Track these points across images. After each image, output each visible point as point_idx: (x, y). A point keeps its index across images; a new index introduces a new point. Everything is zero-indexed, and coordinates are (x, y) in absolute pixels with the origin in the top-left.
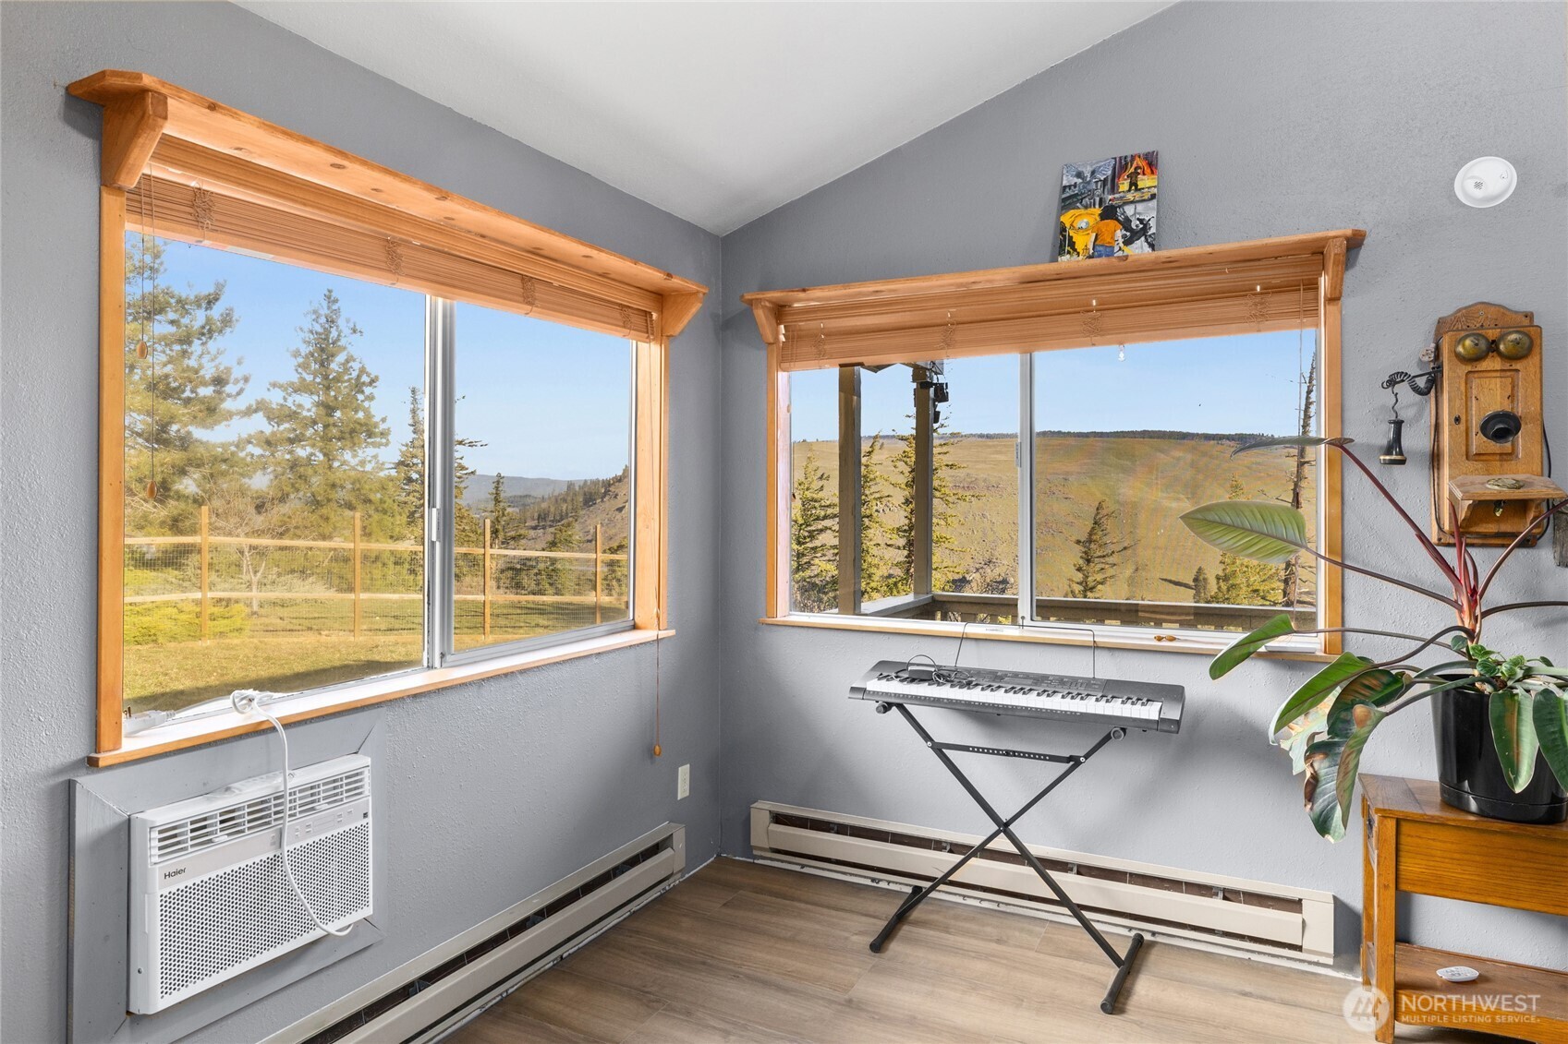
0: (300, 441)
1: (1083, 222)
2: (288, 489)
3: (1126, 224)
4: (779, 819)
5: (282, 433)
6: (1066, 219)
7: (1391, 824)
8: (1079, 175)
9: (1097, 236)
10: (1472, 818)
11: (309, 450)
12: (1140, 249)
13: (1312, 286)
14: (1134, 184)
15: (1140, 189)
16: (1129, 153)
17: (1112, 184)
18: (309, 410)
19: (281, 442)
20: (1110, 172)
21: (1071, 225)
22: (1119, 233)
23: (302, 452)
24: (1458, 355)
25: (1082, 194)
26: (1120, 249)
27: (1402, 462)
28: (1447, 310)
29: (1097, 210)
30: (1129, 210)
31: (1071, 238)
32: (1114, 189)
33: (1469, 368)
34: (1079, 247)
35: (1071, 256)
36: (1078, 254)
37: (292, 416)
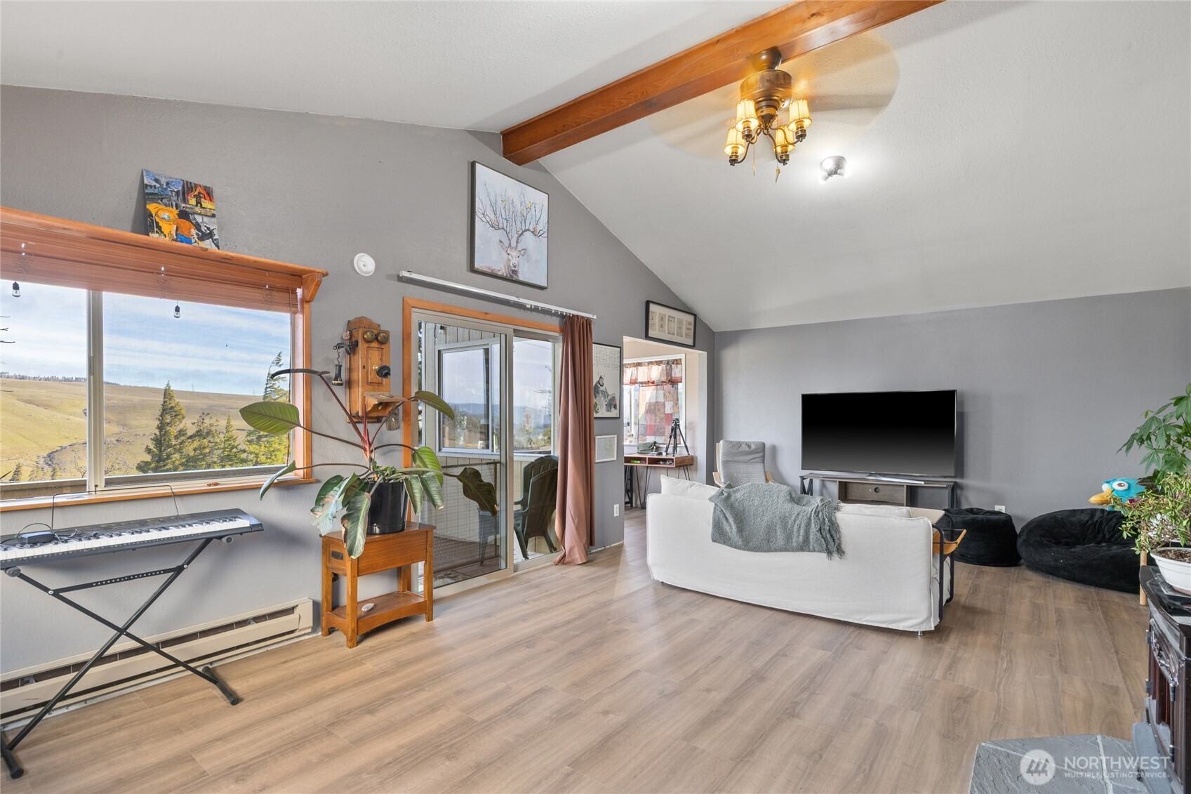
1: (165, 215)
3: (198, 226)
6: (152, 207)
8: (157, 181)
9: (177, 227)
10: (377, 536)
12: (208, 244)
13: (294, 293)
14: (198, 203)
15: (204, 208)
16: (194, 180)
17: (183, 197)
20: (180, 188)
21: (156, 213)
22: (194, 231)
24: (364, 339)
25: (161, 195)
26: (196, 242)
28: (351, 318)
29: (175, 211)
30: (199, 219)
31: (157, 223)
32: (185, 200)
33: (368, 345)
34: (165, 231)
35: (160, 235)
36: (165, 236)
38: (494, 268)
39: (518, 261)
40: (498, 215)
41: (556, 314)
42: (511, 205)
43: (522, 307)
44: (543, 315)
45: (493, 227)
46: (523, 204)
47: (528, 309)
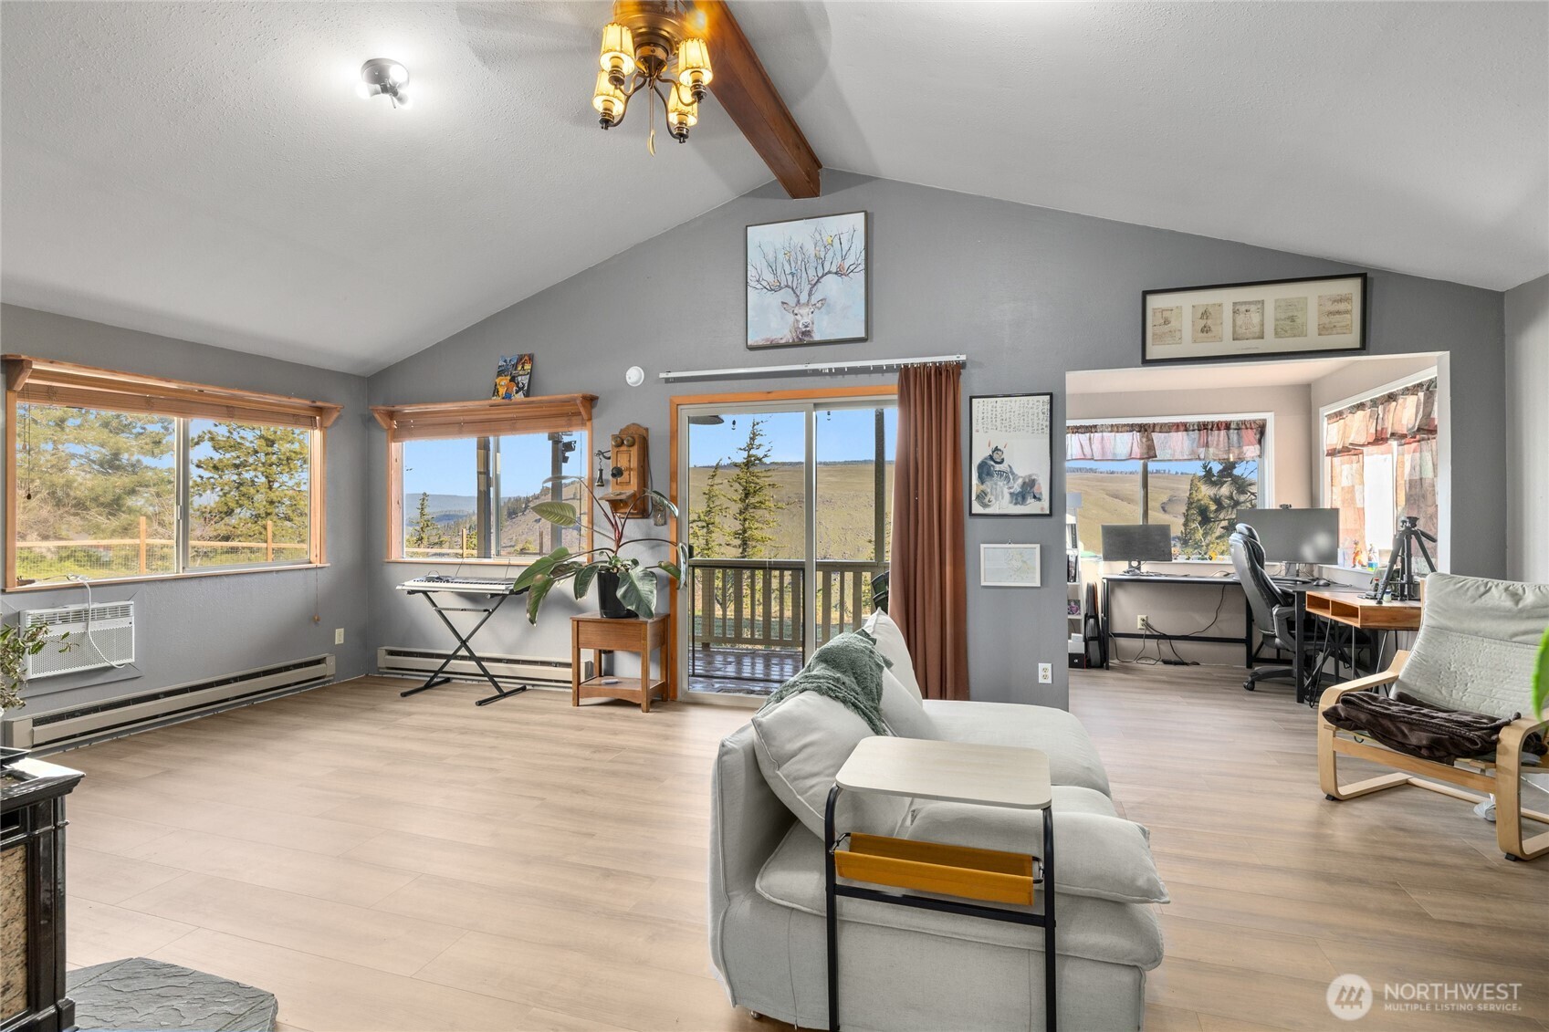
0: (245, 466)
1: (504, 381)
2: (232, 505)
4: (392, 653)
5: (228, 460)
6: (497, 381)
7: (575, 623)
8: (505, 361)
9: (507, 389)
11: (252, 474)
14: (523, 367)
15: (525, 370)
16: (524, 353)
17: (515, 367)
18: (252, 442)
19: (227, 466)
20: (516, 361)
21: (499, 384)
22: (515, 388)
23: (247, 475)
26: (514, 396)
27: (603, 486)
28: (621, 428)
29: (509, 378)
31: (497, 389)
32: (516, 369)
33: (618, 450)
34: (500, 393)
35: (497, 397)
36: (500, 396)
37: (236, 446)
38: (774, 338)
39: (812, 318)
40: (778, 274)
41: (890, 369)
42: (798, 253)
43: (816, 373)
44: (854, 376)
45: (772, 290)
46: (820, 243)
47: (826, 374)
